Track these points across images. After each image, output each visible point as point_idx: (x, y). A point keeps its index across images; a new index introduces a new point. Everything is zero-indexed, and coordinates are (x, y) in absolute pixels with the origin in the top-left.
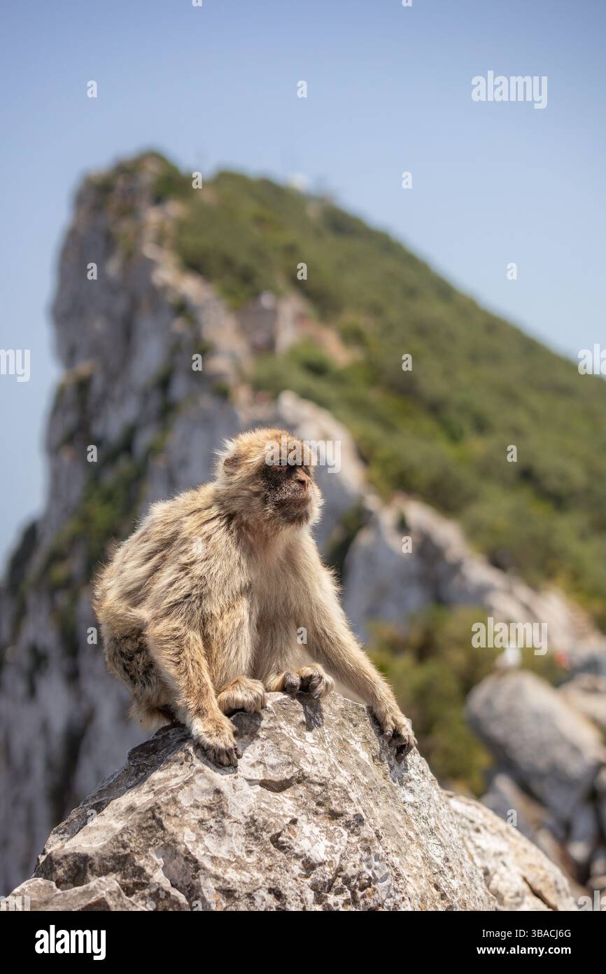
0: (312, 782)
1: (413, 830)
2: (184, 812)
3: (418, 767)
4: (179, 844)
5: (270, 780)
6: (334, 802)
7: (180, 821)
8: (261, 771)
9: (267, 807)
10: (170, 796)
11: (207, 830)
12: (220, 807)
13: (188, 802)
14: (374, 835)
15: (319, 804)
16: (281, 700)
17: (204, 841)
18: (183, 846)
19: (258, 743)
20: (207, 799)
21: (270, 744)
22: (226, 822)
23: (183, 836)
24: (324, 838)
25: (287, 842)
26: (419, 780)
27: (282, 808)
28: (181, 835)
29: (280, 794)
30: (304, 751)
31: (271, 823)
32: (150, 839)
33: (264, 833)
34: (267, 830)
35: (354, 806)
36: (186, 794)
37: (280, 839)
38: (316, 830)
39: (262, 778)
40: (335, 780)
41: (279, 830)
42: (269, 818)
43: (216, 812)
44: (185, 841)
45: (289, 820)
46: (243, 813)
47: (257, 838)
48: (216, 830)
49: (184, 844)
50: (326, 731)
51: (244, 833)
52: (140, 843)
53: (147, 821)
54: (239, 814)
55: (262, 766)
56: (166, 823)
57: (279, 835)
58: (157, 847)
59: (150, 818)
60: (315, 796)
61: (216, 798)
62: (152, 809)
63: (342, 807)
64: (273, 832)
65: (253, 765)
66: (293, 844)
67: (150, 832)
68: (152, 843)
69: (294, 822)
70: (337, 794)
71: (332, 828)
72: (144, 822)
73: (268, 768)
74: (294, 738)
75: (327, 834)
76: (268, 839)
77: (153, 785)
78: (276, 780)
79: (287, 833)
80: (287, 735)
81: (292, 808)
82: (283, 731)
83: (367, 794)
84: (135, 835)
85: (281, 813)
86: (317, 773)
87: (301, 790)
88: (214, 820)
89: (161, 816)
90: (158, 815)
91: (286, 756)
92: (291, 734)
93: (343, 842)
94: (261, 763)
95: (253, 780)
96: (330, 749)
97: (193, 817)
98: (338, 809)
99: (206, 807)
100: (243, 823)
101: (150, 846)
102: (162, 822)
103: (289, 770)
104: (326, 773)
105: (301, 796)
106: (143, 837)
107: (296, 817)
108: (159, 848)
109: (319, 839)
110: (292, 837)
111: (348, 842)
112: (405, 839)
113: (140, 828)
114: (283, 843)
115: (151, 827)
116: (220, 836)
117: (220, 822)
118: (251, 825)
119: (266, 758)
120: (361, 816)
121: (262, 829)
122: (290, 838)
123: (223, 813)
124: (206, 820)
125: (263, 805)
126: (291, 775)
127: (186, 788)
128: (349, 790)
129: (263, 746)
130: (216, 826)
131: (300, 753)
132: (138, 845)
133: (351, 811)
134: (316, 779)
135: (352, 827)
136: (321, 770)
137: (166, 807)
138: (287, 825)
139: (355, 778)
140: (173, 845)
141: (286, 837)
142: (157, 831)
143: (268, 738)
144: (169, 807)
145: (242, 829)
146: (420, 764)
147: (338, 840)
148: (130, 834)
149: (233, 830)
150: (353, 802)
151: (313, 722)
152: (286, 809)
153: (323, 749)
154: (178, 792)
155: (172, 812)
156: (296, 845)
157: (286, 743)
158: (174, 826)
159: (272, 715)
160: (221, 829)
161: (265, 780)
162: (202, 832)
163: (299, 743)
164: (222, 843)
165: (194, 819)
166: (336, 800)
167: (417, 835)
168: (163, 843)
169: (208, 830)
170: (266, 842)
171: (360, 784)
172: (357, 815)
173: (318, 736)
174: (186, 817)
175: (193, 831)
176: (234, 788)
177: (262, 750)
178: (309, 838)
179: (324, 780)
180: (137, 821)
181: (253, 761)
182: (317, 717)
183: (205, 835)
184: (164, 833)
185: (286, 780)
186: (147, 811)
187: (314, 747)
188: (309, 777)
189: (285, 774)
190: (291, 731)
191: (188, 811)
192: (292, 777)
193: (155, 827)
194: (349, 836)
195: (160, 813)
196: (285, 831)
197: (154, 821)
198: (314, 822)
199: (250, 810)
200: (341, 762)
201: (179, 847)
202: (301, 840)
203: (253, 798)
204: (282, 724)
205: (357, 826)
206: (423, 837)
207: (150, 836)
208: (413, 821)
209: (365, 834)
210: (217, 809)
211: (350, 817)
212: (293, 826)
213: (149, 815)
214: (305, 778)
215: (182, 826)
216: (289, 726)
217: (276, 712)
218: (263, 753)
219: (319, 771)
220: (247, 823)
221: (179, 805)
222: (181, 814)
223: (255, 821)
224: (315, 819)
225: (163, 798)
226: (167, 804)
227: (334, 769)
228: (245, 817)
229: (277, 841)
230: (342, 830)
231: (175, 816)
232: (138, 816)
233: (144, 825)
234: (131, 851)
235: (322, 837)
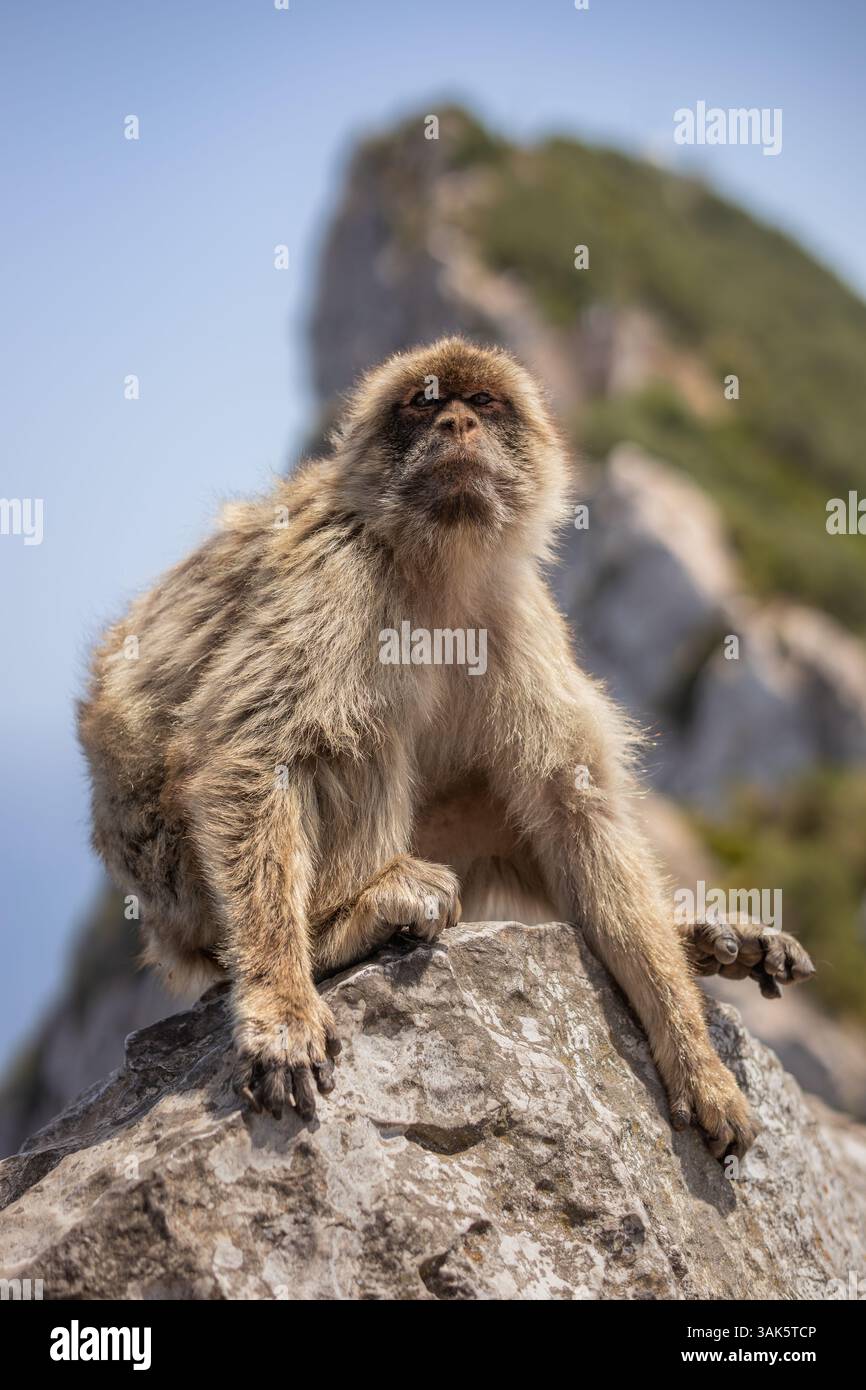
0: (528, 1135)
1: (762, 1245)
2: (219, 1197)
3: (778, 1098)
4: (201, 1275)
5: (432, 1127)
6: (578, 1185)
7: (210, 1217)
8: (412, 1103)
9: (417, 1192)
10: (190, 1157)
11: (273, 1241)
12: (307, 1188)
13: (233, 1173)
14: (667, 1268)
15: (543, 1186)
16: (472, 943)
17: (261, 1269)
18: (210, 1282)
19: (409, 1038)
20: (278, 1166)
21: (436, 1042)
22: (319, 1223)
23: (212, 1257)
24: (548, 1270)
25: (459, 1278)
26: (778, 1130)
27: (454, 1194)
28: (206, 1252)
29: (450, 1158)
30: (516, 1061)
31: (425, 1230)
32: (131, 1260)
33: (407, 1255)
34: (414, 1248)
35: (624, 1196)
36: (229, 1154)
37: (445, 1269)
38: (532, 1250)
39: (413, 1120)
40: (584, 1132)
41: (441, 1249)
42: (420, 1219)
43: (297, 1198)
44: (215, 1268)
45: (467, 1222)
46: (360, 1203)
47: (388, 1266)
48: (293, 1242)
49: (212, 1275)
50: (571, 1015)
51: (361, 1251)
52: (110, 1269)
53: (130, 1216)
54: (351, 1207)
55: (414, 1093)
56: (174, 1224)
57: (442, 1259)
58: (147, 1280)
59: (137, 1209)
60: (533, 1167)
61: (298, 1165)
62: (142, 1188)
63: (594, 1196)
64: (428, 1253)
65: (394, 1090)
66: (472, 1284)
67: (134, 1243)
68: (135, 1270)
69: (480, 1227)
70: (586, 1165)
71: (569, 1245)
72: (122, 1218)
73: (429, 1097)
74: (495, 1029)
75: (557, 1260)
76: (414, 1270)
77: (159, 1126)
78: (445, 1126)
79: (461, 1255)
80: (479, 1023)
81: (477, 1194)
82: (470, 1013)
83: (659, 1162)
84: (97, 1248)
85: (451, 1206)
86: (542, 1114)
87: (502, 1151)
88: (293, 1216)
89: (162, 1206)
90: (155, 1204)
91: (472, 1071)
92: (487, 1020)
93: (593, 1281)
94: (413, 1084)
95: (390, 1125)
96: (576, 1057)
97: (240, 1208)
98: (587, 1202)
99: (274, 1185)
100: (360, 1226)
101: (130, 1276)
102: (163, 1220)
103: (476, 1103)
104: (562, 1116)
105: (502, 1166)
106: (117, 1256)
107: (485, 1216)
108: (152, 1284)
109: (537, 1271)
110: (474, 1266)
111: (605, 1282)
112: (743, 1267)
113: (112, 1233)
114: (450, 1278)
115: (137, 1230)
116: (302, 1256)
117: (304, 1222)
118: (376, 1232)
119: (425, 1074)
120: (639, 1220)
121: (403, 1246)
122: (468, 1269)
123: (313, 1202)
124: (273, 1218)
125: (410, 1187)
126: (482, 1114)
127: (231, 1139)
128: (614, 1156)
129: (420, 1046)
130: (293, 1233)
131: (505, 1066)
132: (102, 1273)
133: (615, 1208)
134: (538, 1127)
135: (616, 1246)
136: (551, 1106)
137: (178, 1184)
138: (463, 1235)
139: (632, 1126)
140: (186, 1276)
141: (459, 1265)
142: (151, 1242)
143: (433, 1027)
144: (185, 1183)
145: (356, 1241)
146: (783, 1093)
147: (581, 1276)
148: (87, 1246)
149: (334, 1242)
150: (620, 1185)
151: (541, 994)
152: (462, 1197)
153: (561, 1056)
154: (210, 1149)
155: (191, 1195)
156: (480, 1286)
157: (474, 1042)
158: (193, 1229)
159: (445, 977)
160: (305, 1241)
161: (418, 1125)
162: (260, 1247)
163: (504, 1042)
164: (306, 1274)
165: (244, 1214)
166: (581, 1178)
167: (771, 1257)
168: (162, 1270)
169: (276, 1240)
170: (409, 1277)
171: (644, 1139)
172: (628, 1218)
173: (550, 1027)
174: (224, 1209)
175: (237, 1244)
176: (343, 1142)
177: (417, 1054)
178: (513, 1269)
179: (556, 1131)
180: (107, 1215)
181: (396, 1080)
182: (552, 983)
183: (267, 1253)
184: (168, 1247)
185: (469, 1127)
186: (131, 1191)
187: (539, 1051)
188: (522, 1122)
189: (468, 1112)
190: (488, 1014)
191: (229, 1195)
192: (483, 1121)
193: (146, 1232)
194: (608, 1267)
195: (162, 1198)
196: (456, 1250)
197: (146, 1217)
198: (529, 1228)
199: (378, 1198)
200: (600, 1087)
201: (199, 1283)
202: (492, 1275)
203: (388, 1169)
204: (469, 996)
205: (628, 1244)
206: (783, 1263)
207: (132, 1251)
208: (762, 1225)
209: (646, 1265)
210: (300, 1192)
211: (612, 1222)
212: (476, 1239)
213: (135, 1202)
214: (512, 1123)
215: (211, 1230)
216: (485, 1001)
217: (458, 969)
218: (420, 1062)
219: (545, 1109)
220: (368, 1229)
221: (210, 1181)
222: (212, 1200)
223: (387, 1224)
224: (532, 1222)
225: (173, 1161)
226: (180, 1177)
227: (581, 1106)
228: (365, 1213)
229: (436, 1274)
230: (593, 1251)
231: (199, 1205)
232: (108, 1204)
233: (122, 1226)
234: (86, 1288)
235: (545, 1268)
